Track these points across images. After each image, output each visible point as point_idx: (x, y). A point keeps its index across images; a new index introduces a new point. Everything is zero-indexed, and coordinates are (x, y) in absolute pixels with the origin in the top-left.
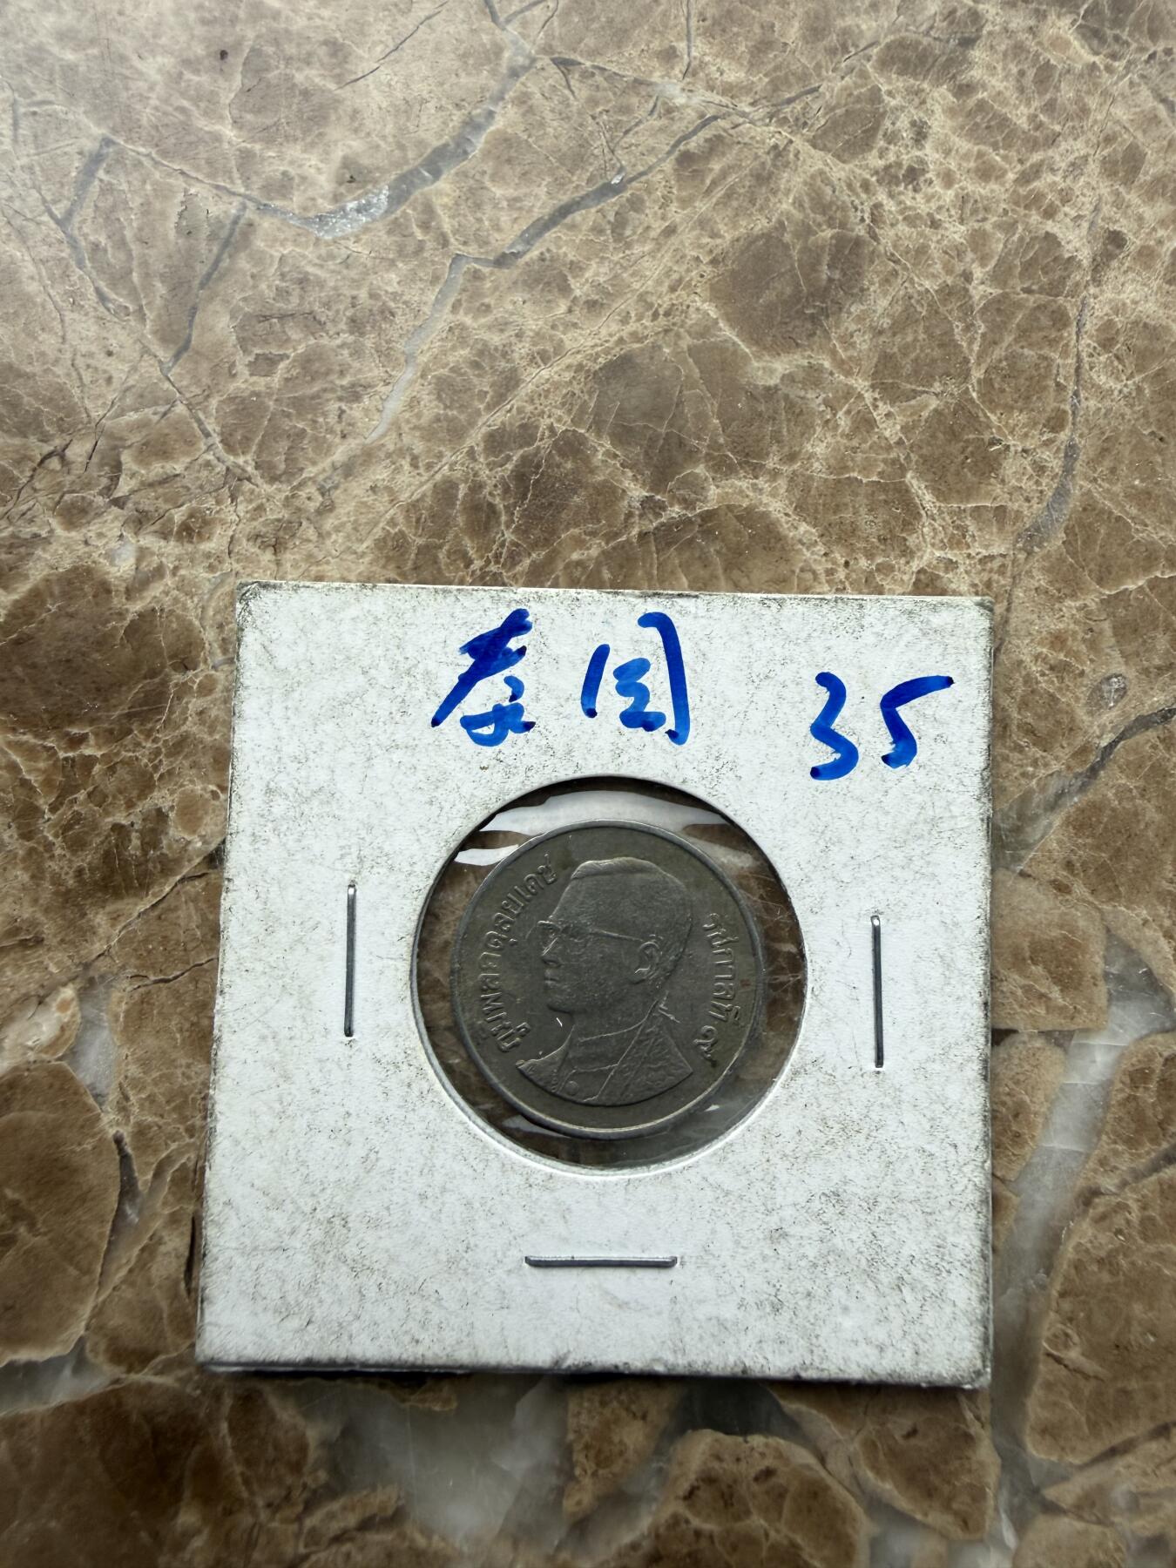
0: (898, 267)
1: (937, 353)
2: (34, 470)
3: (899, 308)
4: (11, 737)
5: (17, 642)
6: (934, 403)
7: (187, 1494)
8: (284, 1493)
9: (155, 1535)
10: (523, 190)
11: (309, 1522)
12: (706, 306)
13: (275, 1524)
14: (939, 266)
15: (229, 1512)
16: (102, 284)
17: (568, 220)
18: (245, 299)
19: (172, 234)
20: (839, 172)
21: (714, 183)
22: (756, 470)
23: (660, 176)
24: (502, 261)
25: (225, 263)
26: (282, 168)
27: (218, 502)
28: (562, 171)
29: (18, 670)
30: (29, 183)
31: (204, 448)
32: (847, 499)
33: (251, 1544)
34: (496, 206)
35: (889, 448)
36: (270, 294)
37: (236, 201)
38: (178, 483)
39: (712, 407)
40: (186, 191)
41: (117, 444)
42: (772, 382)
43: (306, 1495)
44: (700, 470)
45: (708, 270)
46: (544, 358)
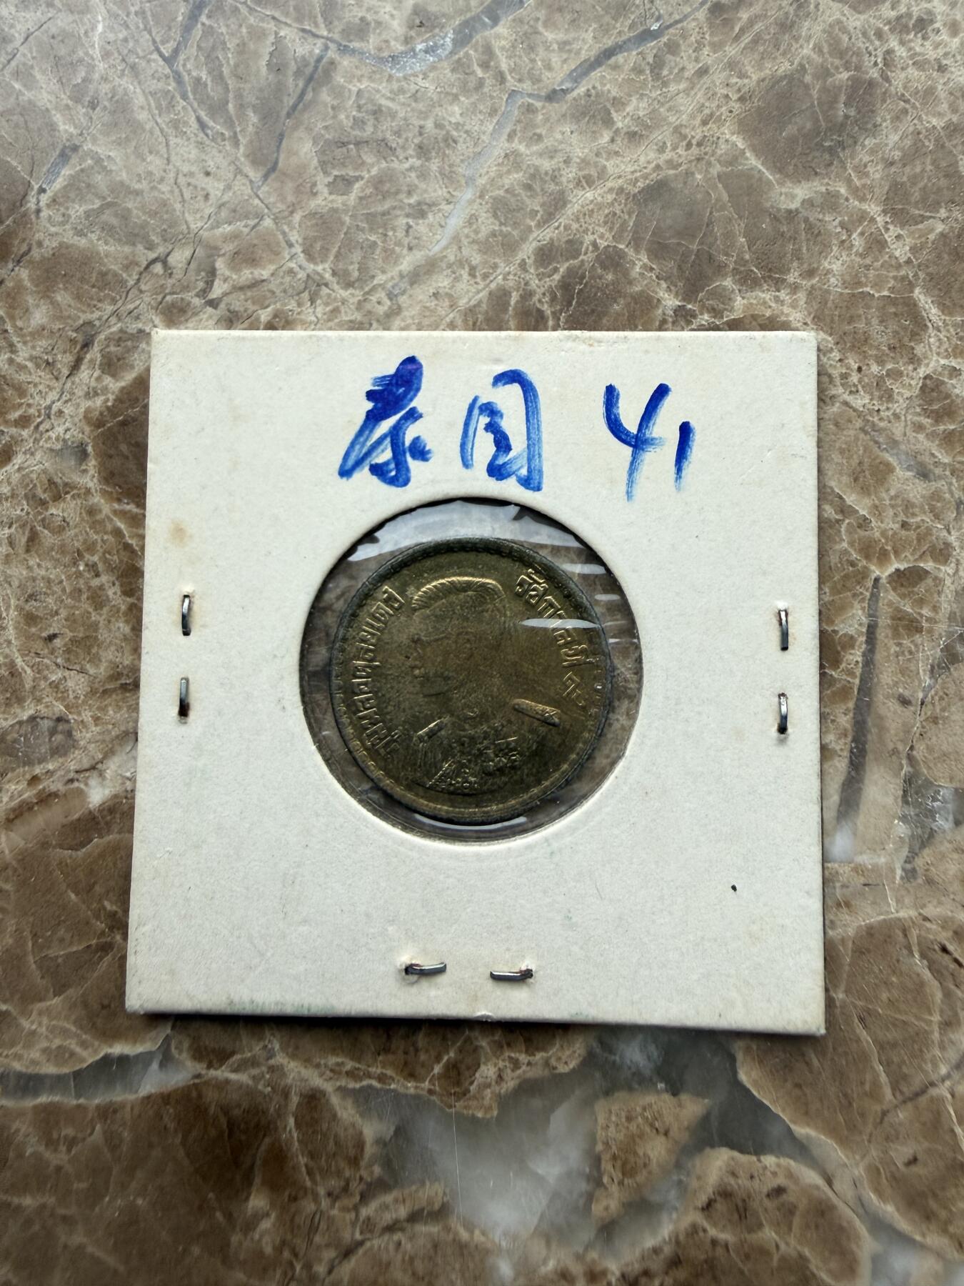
0: (907, 106)
1: (943, 182)
2: (141, 274)
3: (908, 142)
4: (116, 506)
5: (124, 424)
6: (940, 228)
7: (258, 1180)
8: (342, 1183)
9: (229, 1216)
10: (572, 35)
11: (365, 1212)
12: (734, 138)
13: (335, 1212)
14: (945, 106)
15: (294, 1199)
16: (203, 114)
17: (613, 60)
18: (326, 128)
19: (264, 70)
20: (855, 21)
21: (742, 30)
22: (778, 284)
23: (694, 24)
24: (552, 96)
25: (309, 96)
26: (360, 15)
27: (299, 305)
28: (607, 19)
29: (124, 448)
30: (141, 26)
31: (288, 257)
32: (861, 312)
33: (313, 1229)
34: (547, 49)
35: (899, 266)
36: (348, 123)
37: (320, 42)
38: (265, 287)
39: (739, 227)
40: (276, 33)
41: (213, 251)
42: (793, 206)
43: (362, 1186)
44: (728, 282)
45: (736, 106)
46: (589, 181)
